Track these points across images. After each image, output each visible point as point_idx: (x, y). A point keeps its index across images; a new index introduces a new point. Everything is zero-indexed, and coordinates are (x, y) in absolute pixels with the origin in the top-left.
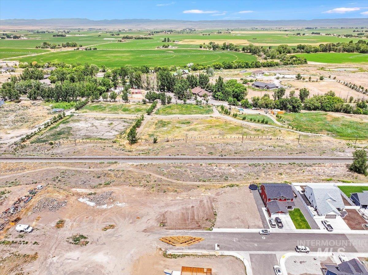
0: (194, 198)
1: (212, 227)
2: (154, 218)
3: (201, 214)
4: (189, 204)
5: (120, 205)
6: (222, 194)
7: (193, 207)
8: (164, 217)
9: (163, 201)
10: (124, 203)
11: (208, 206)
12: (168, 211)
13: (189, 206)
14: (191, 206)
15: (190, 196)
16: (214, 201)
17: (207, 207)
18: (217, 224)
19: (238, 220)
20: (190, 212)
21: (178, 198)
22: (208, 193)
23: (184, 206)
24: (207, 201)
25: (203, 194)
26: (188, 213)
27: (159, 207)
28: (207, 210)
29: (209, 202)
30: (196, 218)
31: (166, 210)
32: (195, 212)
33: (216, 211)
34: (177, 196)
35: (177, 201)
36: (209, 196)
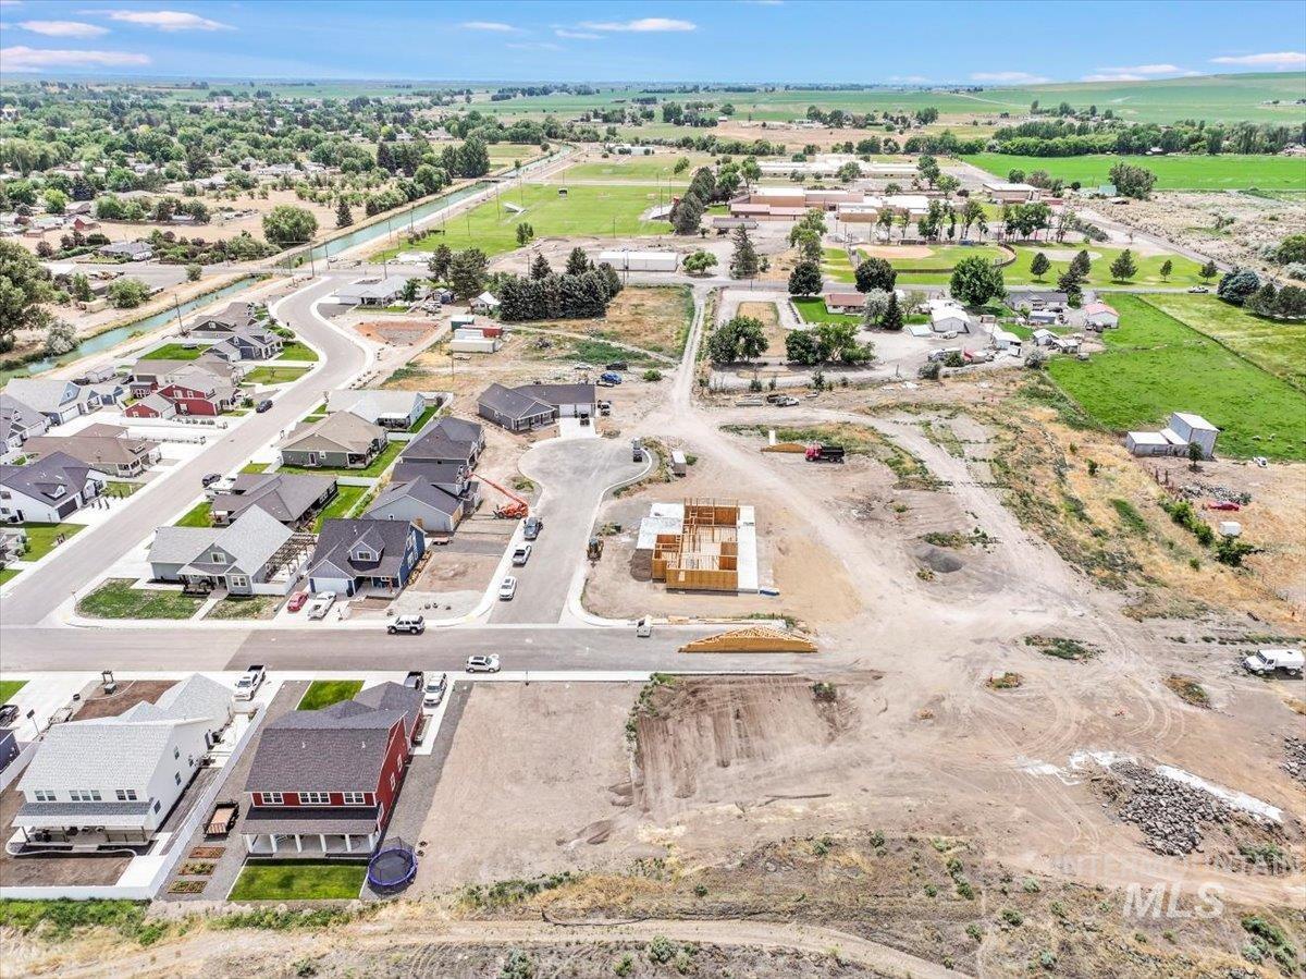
0: (721, 808)
1: (650, 684)
2: (866, 717)
3: (687, 735)
4: (741, 776)
5: (1049, 769)
6: (579, 835)
7: (725, 765)
8: (831, 720)
9: (865, 790)
10: (1029, 771)
11: (656, 769)
12: (825, 746)
13: (742, 768)
14: (732, 770)
15: (739, 817)
16: (627, 792)
17: (664, 763)
18: (630, 697)
19: (553, 708)
20: (734, 742)
21: (799, 808)
22: (647, 839)
23: (762, 768)
24: (658, 789)
25: (679, 831)
26: (740, 736)
27: (869, 762)
28: (662, 749)
29: (649, 785)
30: (708, 721)
31: (833, 747)
32: (712, 740)
33: (626, 743)
34: (807, 817)
35: (799, 790)
36: (650, 818)
